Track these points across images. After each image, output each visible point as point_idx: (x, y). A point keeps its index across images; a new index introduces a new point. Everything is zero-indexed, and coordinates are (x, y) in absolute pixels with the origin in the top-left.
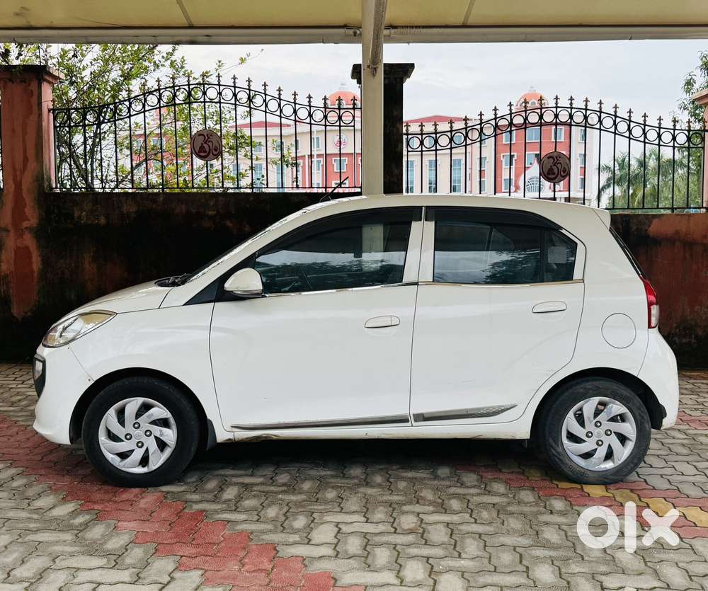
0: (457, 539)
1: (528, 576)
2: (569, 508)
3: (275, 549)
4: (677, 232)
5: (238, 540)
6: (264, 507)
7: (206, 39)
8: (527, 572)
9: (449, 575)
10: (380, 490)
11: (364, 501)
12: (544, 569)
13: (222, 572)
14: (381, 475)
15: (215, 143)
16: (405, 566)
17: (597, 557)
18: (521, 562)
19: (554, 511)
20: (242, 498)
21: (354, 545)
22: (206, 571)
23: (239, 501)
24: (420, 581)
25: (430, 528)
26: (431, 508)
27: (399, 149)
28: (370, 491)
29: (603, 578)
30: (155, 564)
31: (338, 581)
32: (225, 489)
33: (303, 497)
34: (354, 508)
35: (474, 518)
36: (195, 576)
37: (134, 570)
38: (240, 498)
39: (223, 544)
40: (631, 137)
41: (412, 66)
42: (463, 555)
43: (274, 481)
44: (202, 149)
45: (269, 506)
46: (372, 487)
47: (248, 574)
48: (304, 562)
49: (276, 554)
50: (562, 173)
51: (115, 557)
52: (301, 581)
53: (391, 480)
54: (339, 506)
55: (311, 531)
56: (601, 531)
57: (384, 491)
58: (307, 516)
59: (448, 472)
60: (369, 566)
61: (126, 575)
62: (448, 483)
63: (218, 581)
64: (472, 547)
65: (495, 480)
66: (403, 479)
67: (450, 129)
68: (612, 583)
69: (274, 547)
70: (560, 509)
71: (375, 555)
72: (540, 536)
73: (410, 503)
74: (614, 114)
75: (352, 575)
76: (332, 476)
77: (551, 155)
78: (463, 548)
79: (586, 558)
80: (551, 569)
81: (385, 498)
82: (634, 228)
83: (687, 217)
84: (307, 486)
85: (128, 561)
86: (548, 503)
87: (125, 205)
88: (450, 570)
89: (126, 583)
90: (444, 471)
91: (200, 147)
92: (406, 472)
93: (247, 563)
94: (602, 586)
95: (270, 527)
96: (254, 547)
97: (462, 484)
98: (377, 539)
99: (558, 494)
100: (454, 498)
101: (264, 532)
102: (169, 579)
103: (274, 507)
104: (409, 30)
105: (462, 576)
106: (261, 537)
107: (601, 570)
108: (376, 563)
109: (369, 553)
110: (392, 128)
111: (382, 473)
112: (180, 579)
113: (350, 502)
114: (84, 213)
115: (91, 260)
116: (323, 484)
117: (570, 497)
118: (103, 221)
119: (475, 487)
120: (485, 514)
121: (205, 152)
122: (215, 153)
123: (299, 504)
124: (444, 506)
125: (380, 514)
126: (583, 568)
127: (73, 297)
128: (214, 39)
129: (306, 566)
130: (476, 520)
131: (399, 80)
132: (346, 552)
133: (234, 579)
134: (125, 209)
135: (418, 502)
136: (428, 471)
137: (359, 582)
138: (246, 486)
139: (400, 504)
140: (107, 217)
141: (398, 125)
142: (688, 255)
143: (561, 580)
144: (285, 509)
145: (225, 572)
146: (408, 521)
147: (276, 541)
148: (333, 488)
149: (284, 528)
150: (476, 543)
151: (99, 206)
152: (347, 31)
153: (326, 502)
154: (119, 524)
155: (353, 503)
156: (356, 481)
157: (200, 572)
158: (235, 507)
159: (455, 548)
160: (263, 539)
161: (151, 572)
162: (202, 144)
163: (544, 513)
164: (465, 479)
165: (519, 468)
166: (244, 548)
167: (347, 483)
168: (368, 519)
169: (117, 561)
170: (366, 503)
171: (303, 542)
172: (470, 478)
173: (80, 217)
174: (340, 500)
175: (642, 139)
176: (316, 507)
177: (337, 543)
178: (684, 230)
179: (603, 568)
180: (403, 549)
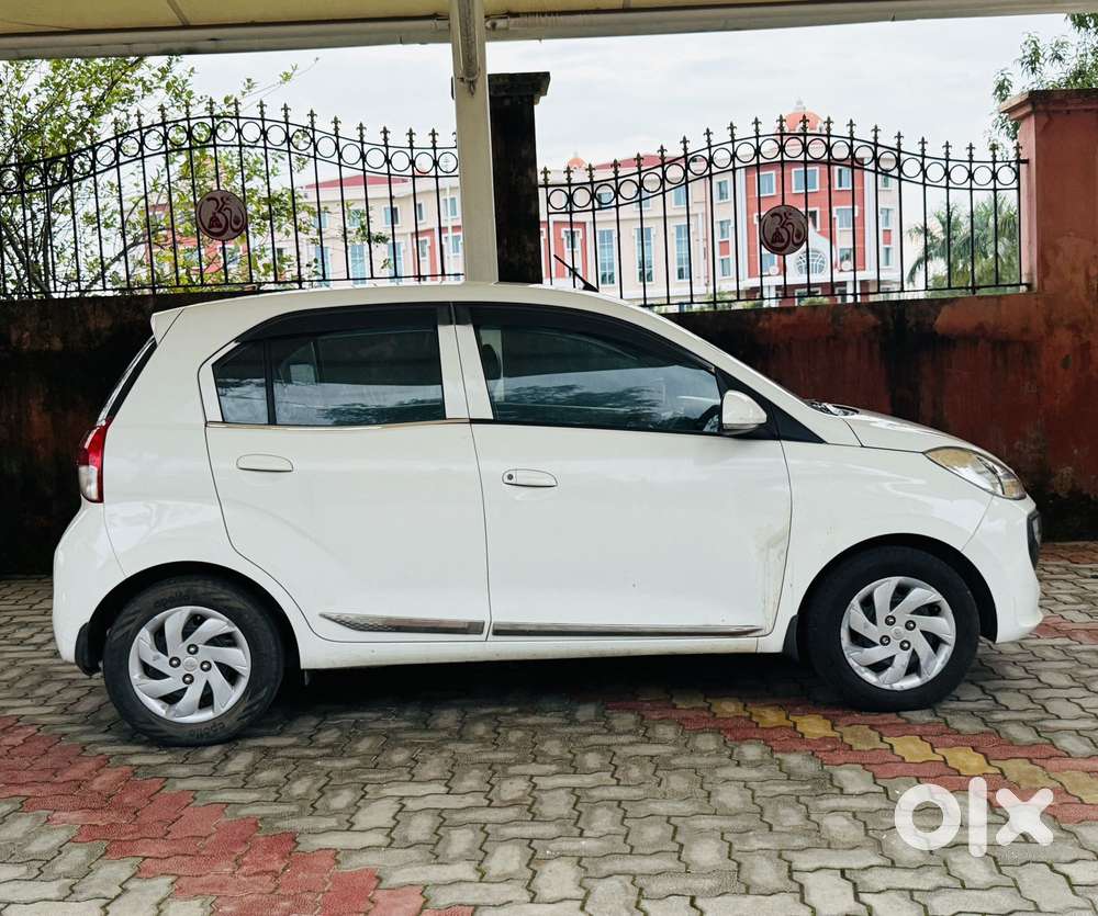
0: (583, 810)
1: (679, 858)
2: (766, 756)
3: (294, 840)
4: (981, 327)
5: (237, 831)
6: (289, 780)
7: (211, 45)
8: (680, 852)
9: (559, 864)
10: (480, 745)
11: (451, 762)
12: (706, 847)
13: (204, 878)
14: (485, 723)
15: (236, 212)
16: (493, 855)
17: (793, 826)
18: (673, 838)
19: (742, 762)
20: (257, 769)
21: (420, 828)
22: (179, 877)
23: (252, 773)
24: (510, 874)
25: (544, 796)
26: (554, 768)
27: (533, 211)
28: (463, 748)
29: (794, 856)
30: (101, 871)
31: (384, 882)
32: (233, 756)
33: (355, 762)
34: (432, 774)
35: (616, 779)
36: (162, 885)
37: (67, 880)
38: (253, 769)
39: (213, 838)
40: (903, 176)
41: (546, 76)
42: (586, 833)
43: (312, 742)
44: (214, 221)
45: (299, 777)
46: (467, 741)
47: (244, 879)
48: (337, 857)
49: (296, 846)
50: (795, 239)
51: (39, 864)
52: (326, 884)
53: (500, 730)
54: (409, 773)
55: (357, 811)
56: (809, 787)
57: (486, 747)
58: (355, 790)
59: (593, 714)
60: (437, 856)
61: (52, 889)
62: (590, 730)
63: (197, 890)
64: (603, 820)
65: (661, 721)
66: (518, 727)
67: (614, 176)
68: (806, 862)
69: (292, 838)
70: (754, 758)
71: (450, 840)
72: (712, 799)
73: (523, 762)
74: (873, 141)
75: (407, 872)
76: (407, 729)
77: (777, 211)
78: (588, 823)
79: (776, 828)
80: (718, 846)
81: (485, 757)
82: (912, 321)
83: (995, 301)
84: (364, 745)
85: (61, 868)
86: (736, 751)
87: (91, 317)
88: (561, 855)
89: (50, 900)
90: (586, 712)
91: (211, 219)
92: (526, 717)
93: (245, 864)
94: (790, 867)
95: (293, 808)
96: (262, 839)
97: (610, 730)
98: (458, 817)
99: (757, 736)
100: (592, 751)
101: (281, 817)
102: (119, 890)
103: (304, 779)
104: (537, 19)
105: (579, 863)
106: (277, 825)
107: (795, 844)
108: (448, 851)
109: (441, 838)
110: (520, 177)
111: (487, 721)
112: (136, 890)
113: (428, 766)
114: (27, 334)
115: (40, 408)
116: (390, 740)
117: (773, 740)
118: (57, 344)
119: (629, 732)
120: (635, 772)
121: (220, 226)
122: (235, 227)
123: (347, 773)
124: (574, 764)
125: (471, 781)
126: (769, 842)
127: (15, 470)
128: (225, 44)
129: (338, 862)
130: (618, 780)
131: (526, 100)
132: (405, 839)
133: (221, 886)
134: (92, 325)
135: (534, 761)
136: (562, 714)
137: (416, 880)
138: (266, 751)
139: (506, 764)
140: (64, 339)
141: (530, 172)
142: (1000, 362)
143: (730, 861)
144: (322, 782)
145: (210, 876)
146: (513, 789)
147: (299, 828)
148: (405, 746)
149: (315, 809)
150: (611, 814)
151: (49, 321)
152: (438, 23)
153: (391, 767)
154: (55, 815)
155: (433, 767)
156: (444, 734)
157: (170, 879)
158: (245, 781)
159: (577, 823)
160: (278, 828)
161: (93, 882)
162: (214, 214)
163: (727, 766)
164: (615, 722)
165: (705, 701)
166: (246, 842)
167: (430, 739)
168: (451, 788)
169: (43, 869)
170: (454, 765)
171: (341, 828)
172: (625, 720)
173: (20, 340)
174: (411, 764)
175: (920, 179)
176: (371, 776)
177: (395, 827)
178: (992, 321)
179: (799, 842)
180: (496, 829)
